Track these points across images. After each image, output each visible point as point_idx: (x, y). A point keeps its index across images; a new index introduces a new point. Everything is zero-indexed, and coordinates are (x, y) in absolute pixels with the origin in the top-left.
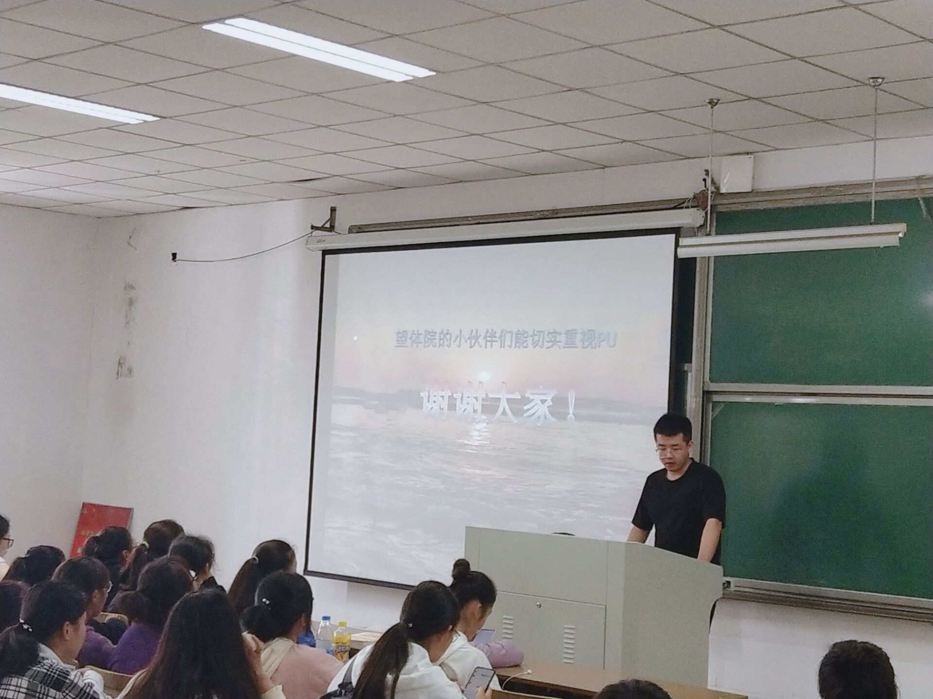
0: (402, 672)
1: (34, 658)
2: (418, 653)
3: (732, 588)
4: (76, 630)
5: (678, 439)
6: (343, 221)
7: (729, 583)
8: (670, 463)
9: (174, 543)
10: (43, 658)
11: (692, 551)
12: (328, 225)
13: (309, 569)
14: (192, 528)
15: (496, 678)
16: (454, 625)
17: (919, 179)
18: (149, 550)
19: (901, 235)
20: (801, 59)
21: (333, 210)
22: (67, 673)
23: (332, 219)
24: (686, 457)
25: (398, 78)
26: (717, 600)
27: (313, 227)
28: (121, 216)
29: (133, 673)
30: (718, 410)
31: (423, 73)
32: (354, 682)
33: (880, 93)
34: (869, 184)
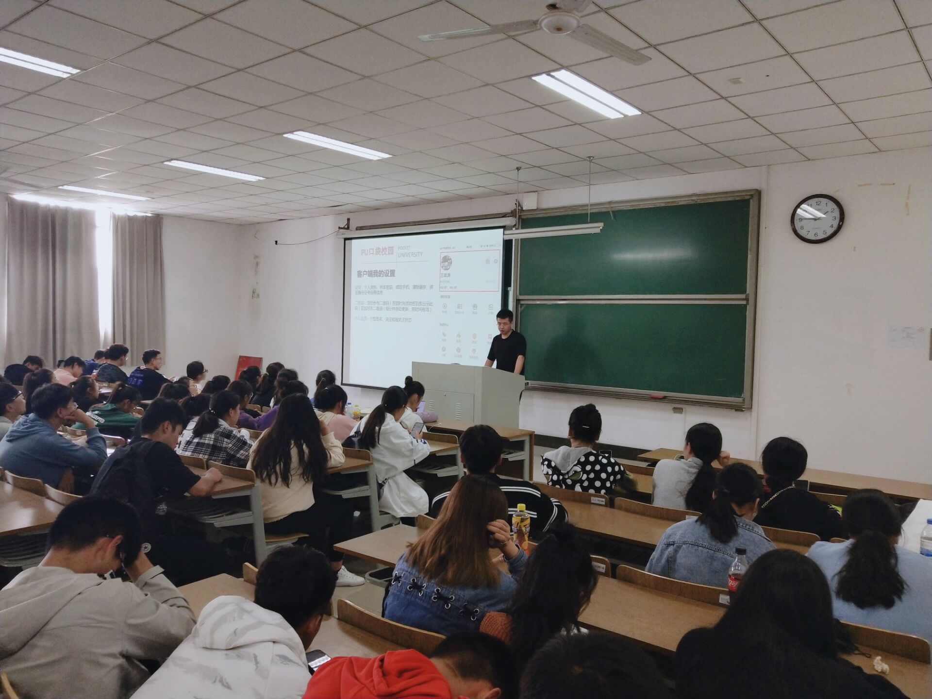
0: (383, 425)
1: (217, 425)
2: (389, 418)
3: (530, 385)
4: (236, 411)
5: (507, 320)
6: (353, 225)
7: (528, 383)
8: (502, 331)
9: (280, 373)
10: (221, 425)
11: (512, 370)
12: (346, 227)
13: (343, 382)
14: (288, 365)
15: (425, 428)
16: (405, 405)
17: (610, 203)
18: (269, 376)
19: (601, 228)
20: (556, 148)
21: (348, 220)
22: (232, 431)
23: (348, 224)
24: (510, 329)
25: (375, 158)
26: (523, 391)
27: (339, 228)
28: (252, 224)
29: (263, 430)
30: (523, 308)
31: (386, 156)
32: (361, 431)
33: (592, 163)
34: (587, 205)
